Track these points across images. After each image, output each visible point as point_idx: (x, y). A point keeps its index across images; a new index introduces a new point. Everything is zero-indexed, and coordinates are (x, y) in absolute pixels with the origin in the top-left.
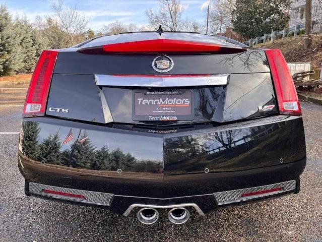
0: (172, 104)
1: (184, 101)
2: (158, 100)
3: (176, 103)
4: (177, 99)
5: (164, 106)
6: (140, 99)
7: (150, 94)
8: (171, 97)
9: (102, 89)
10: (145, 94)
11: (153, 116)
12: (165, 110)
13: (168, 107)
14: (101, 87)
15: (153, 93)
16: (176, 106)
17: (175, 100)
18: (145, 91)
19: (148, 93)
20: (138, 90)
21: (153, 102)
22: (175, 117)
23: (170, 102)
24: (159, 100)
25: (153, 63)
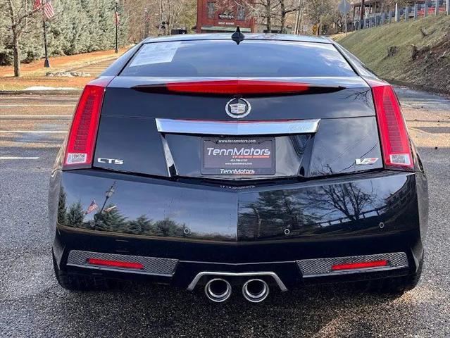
0: (249, 155)
1: (264, 152)
2: (232, 150)
3: (253, 155)
4: (255, 149)
5: (240, 157)
6: (210, 149)
7: (222, 143)
8: (248, 146)
9: (164, 137)
10: (217, 143)
11: (225, 169)
12: (241, 162)
13: (244, 158)
14: (163, 134)
15: (226, 141)
16: (254, 157)
17: (252, 150)
18: (216, 139)
19: (220, 141)
20: (207, 139)
21: (226, 153)
22: (252, 171)
23: (247, 152)
24: (234, 149)
25: (227, 106)
